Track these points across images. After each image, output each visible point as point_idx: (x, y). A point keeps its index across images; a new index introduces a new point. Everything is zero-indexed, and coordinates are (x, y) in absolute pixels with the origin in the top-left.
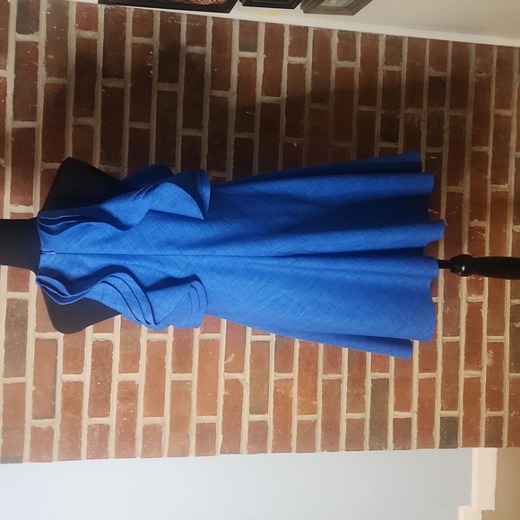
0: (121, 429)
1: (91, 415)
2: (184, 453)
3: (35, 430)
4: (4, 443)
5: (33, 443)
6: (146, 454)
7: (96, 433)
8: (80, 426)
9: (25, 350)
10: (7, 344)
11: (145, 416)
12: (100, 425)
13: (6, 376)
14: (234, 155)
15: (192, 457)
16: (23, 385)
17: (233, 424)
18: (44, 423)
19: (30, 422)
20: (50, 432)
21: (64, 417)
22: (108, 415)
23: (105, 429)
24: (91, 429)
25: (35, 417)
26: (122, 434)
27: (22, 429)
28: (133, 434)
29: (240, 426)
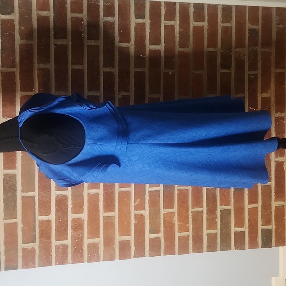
0: (75, 246)
1: (57, 240)
2: (112, 258)
3: (24, 250)
4: (6, 258)
5: (24, 257)
6: (90, 260)
7: (60, 250)
8: (51, 246)
9: (16, 203)
10: (5, 201)
11: (88, 238)
12: (62, 245)
13: (5, 219)
14: (135, 82)
15: (117, 260)
16: (16, 224)
17: (140, 240)
18: (29, 246)
19: (21, 245)
20: (33, 250)
21: (41, 241)
22: (67, 239)
23: (65, 247)
24: (57, 247)
25: (24, 242)
26: (75, 249)
27: (17, 250)
28: (82, 249)
29: (144, 241)
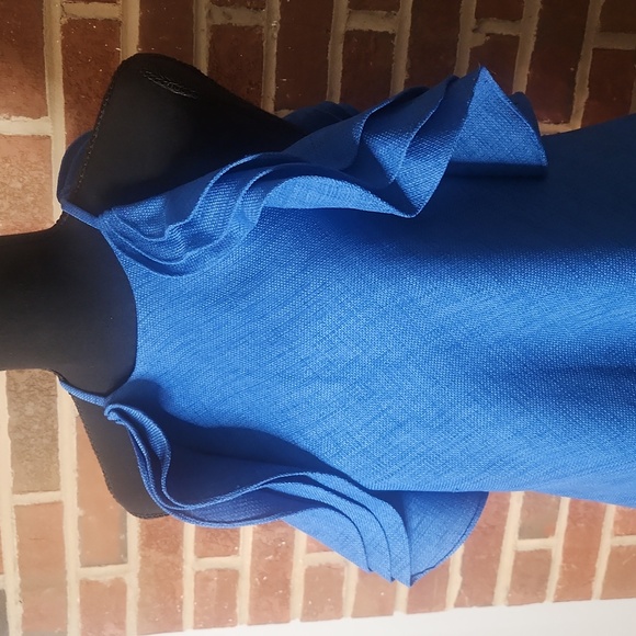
0: (262, 575)
1: (201, 554)
2: (385, 609)
3: (87, 586)
4: (26, 611)
5: (87, 609)
6: (310, 614)
7: (213, 585)
8: (179, 575)
9: (54, 439)
10: (14, 429)
11: (309, 550)
12: (219, 570)
13: (17, 490)
15: (400, 615)
16: (57, 506)
17: (483, 557)
18: (104, 574)
19: (75, 570)
20: (118, 588)
21: (145, 560)
22: (235, 553)
23: (229, 578)
24: (202, 579)
25: (86, 564)
26: (264, 583)
27: (62, 588)
28: (285, 584)
29: (497, 559)
